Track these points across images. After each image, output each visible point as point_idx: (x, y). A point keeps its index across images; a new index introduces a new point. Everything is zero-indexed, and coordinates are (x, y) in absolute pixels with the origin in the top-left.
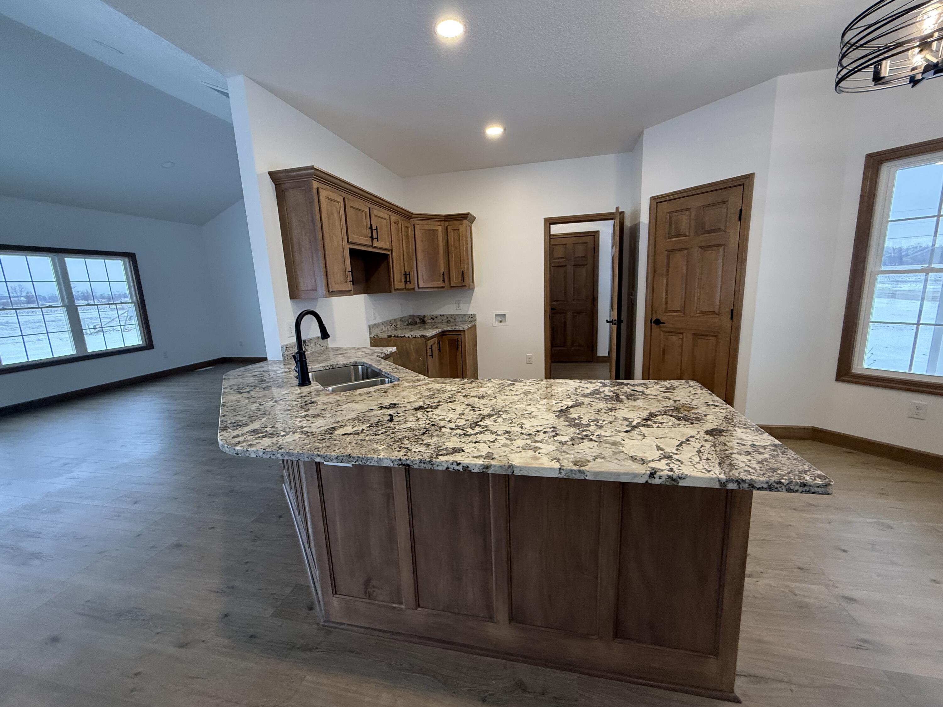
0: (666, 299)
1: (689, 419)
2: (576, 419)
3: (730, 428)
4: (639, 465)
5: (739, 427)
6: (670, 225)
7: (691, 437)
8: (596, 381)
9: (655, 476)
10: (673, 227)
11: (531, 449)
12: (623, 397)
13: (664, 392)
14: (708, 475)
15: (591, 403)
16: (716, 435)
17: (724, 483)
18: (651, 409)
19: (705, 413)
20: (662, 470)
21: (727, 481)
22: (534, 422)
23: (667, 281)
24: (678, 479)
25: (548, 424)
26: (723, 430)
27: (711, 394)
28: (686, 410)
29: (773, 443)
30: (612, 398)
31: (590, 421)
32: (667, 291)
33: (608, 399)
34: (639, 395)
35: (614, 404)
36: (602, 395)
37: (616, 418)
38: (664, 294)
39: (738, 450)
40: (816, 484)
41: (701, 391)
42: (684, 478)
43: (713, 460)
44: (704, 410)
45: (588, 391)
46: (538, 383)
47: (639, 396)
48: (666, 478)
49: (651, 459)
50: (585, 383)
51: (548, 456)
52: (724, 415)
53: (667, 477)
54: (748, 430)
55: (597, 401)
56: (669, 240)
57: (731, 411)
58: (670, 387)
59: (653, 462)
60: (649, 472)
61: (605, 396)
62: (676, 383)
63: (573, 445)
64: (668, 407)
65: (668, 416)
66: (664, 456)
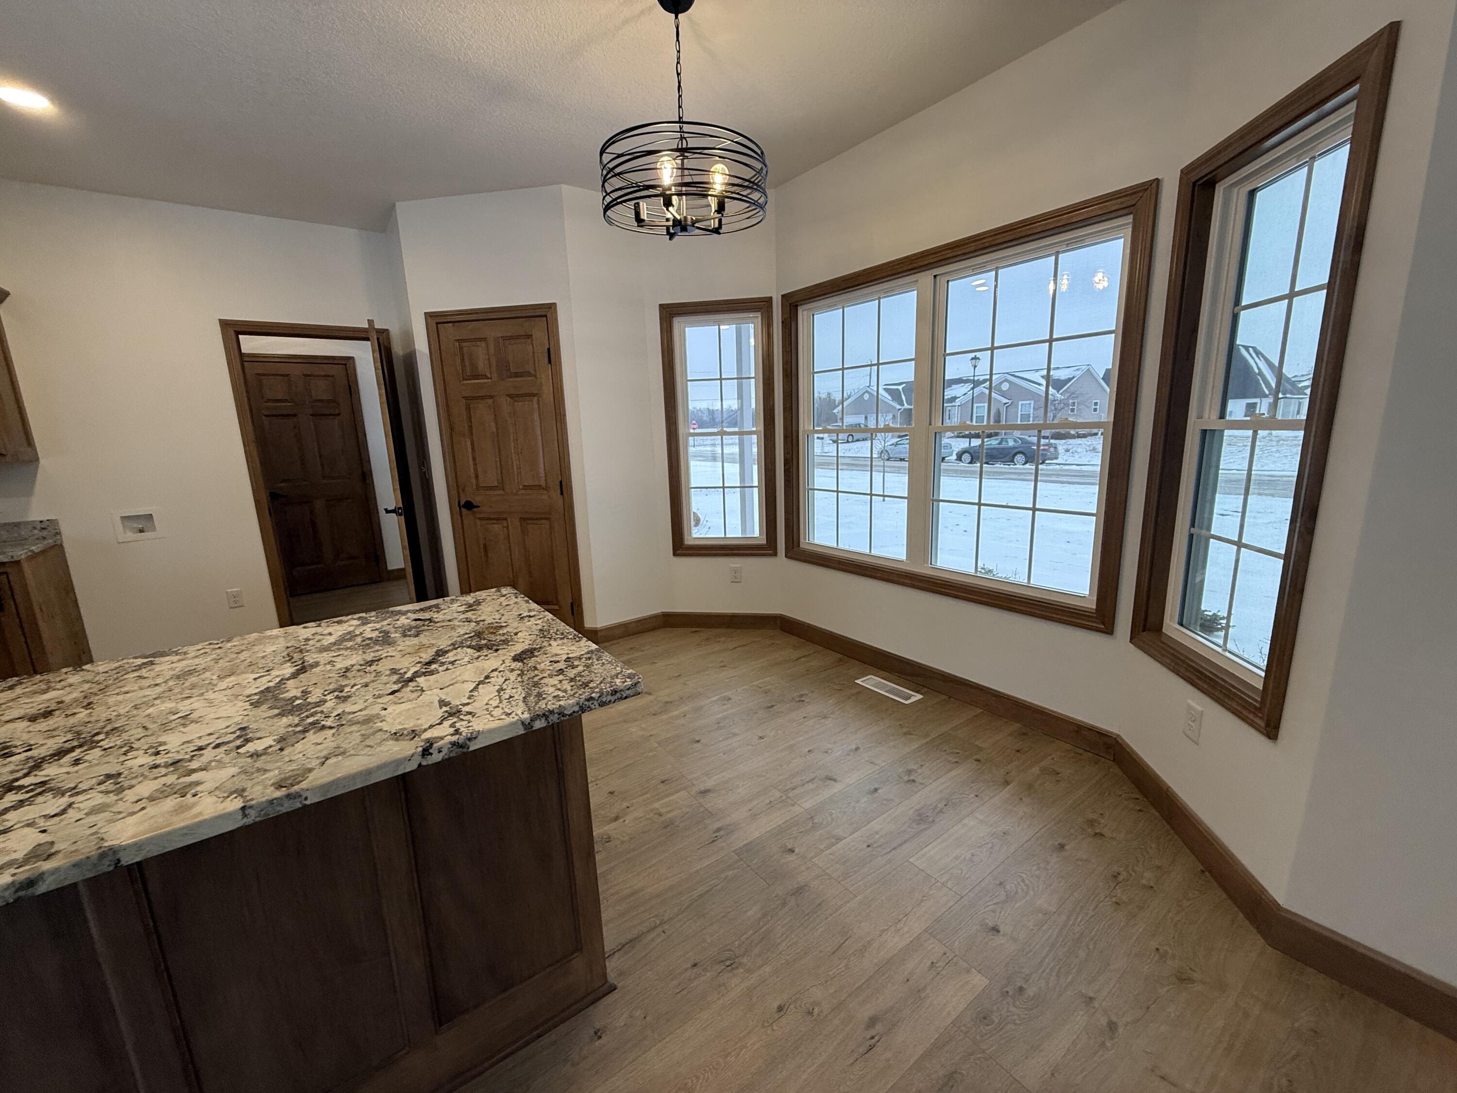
0: (476, 470)
1: (494, 645)
2: (297, 698)
3: (545, 644)
4: (404, 743)
5: (555, 640)
6: (463, 360)
7: (492, 671)
8: (350, 617)
9: (431, 751)
10: (467, 363)
11: (175, 793)
12: (397, 635)
13: (464, 612)
14: (508, 720)
15: (334, 659)
16: (525, 659)
17: (529, 723)
18: (440, 644)
19: (516, 631)
20: (442, 738)
21: (533, 720)
22: (193, 732)
23: (472, 444)
24: (468, 742)
25: (227, 727)
26: (535, 649)
27: (527, 602)
28: (491, 633)
29: (590, 649)
30: (376, 641)
31: (326, 693)
32: (474, 459)
33: (368, 645)
34: (424, 625)
35: (378, 651)
36: (359, 640)
37: (378, 674)
38: (471, 462)
39: (549, 672)
40: (625, 686)
41: (516, 600)
42: (475, 738)
43: (516, 697)
44: (516, 626)
45: (332, 639)
46: (220, 648)
47: (423, 628)
48: (449, 748)
49: (427, 726)
50: (328, 626)
51: (217, 793)
52: (540, 627)
53: (450, 746)
54: (565, 641)
55: (346, 653)
56: (465, 382)
57: (548, 620)
58: (474, 602)
59: (430, 730)
60: (420, 749)
61: (363, 641)
62: (482, 594)
63: (281, 749)
64: (466, 634)
65: (465, 648)
66: (449, 713)
